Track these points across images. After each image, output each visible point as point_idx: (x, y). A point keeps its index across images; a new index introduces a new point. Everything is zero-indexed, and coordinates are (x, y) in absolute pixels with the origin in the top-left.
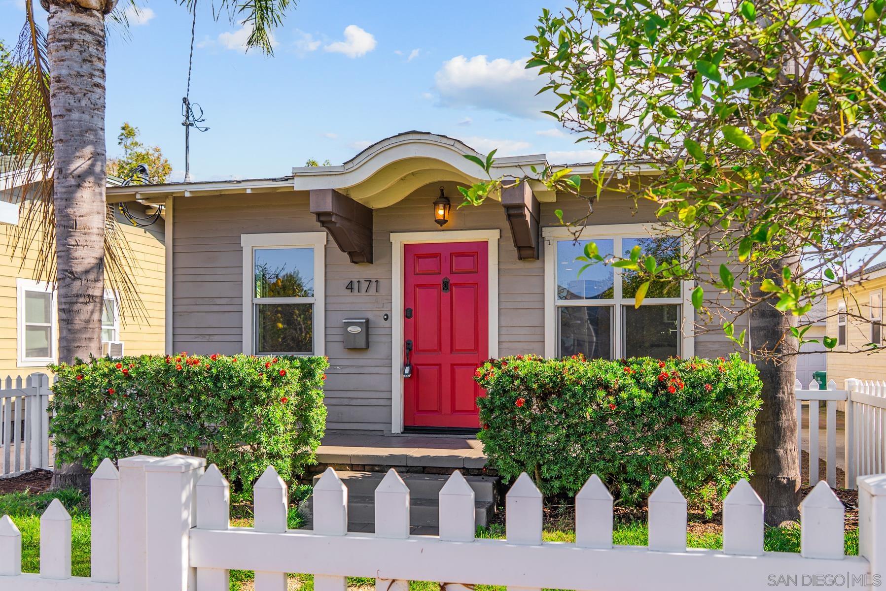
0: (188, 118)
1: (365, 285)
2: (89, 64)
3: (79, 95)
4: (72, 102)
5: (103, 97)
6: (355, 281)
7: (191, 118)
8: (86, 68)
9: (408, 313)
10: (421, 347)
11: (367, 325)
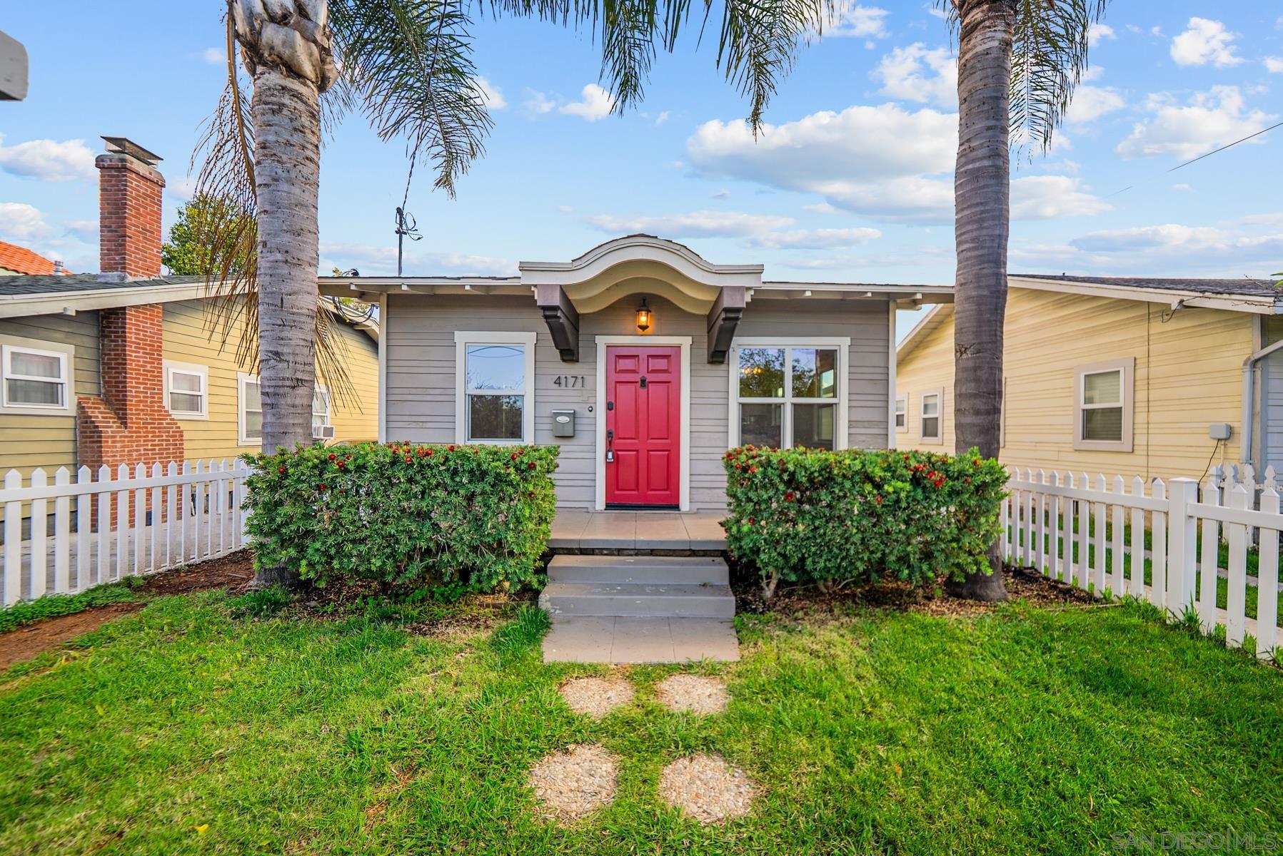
0: (401, 225)
1: (571, 381)
2: (301, 134)
3: (289, 165)
4: (280, 171)
5: (316, 173)
6: (563, 377)
7: (404, 227)
8: (296, 138)
9: (610, 407)
10: (621, 435)
11: (574, 416)
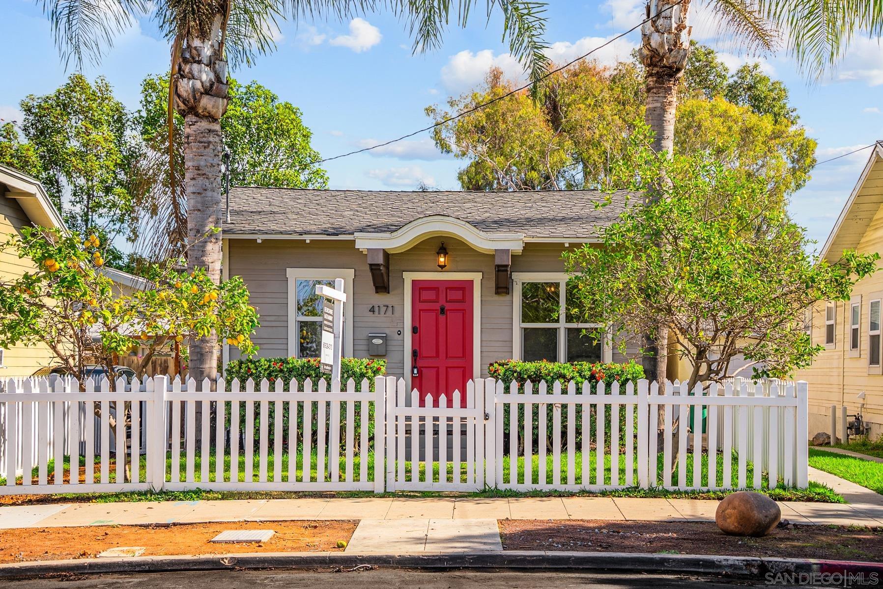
1: (383, 309)
6: (376, 306)
9: (414, 330)
10: (424, 354)
11: (385, 339)
